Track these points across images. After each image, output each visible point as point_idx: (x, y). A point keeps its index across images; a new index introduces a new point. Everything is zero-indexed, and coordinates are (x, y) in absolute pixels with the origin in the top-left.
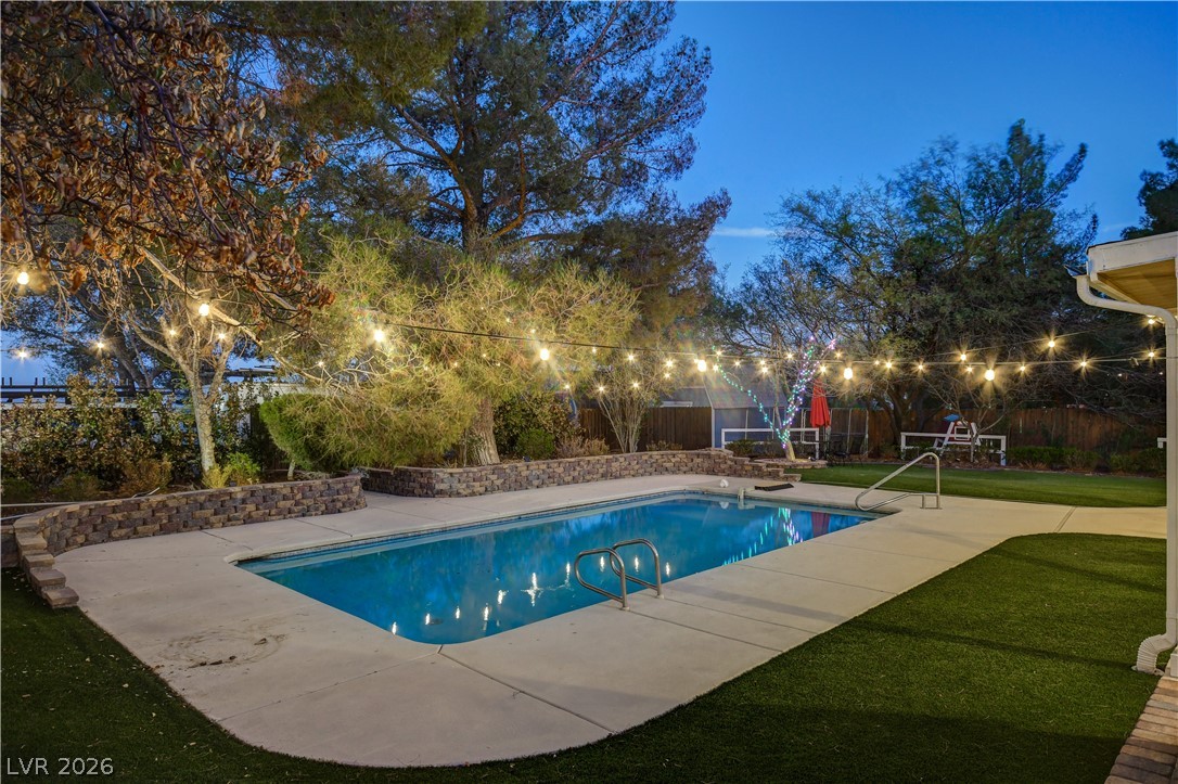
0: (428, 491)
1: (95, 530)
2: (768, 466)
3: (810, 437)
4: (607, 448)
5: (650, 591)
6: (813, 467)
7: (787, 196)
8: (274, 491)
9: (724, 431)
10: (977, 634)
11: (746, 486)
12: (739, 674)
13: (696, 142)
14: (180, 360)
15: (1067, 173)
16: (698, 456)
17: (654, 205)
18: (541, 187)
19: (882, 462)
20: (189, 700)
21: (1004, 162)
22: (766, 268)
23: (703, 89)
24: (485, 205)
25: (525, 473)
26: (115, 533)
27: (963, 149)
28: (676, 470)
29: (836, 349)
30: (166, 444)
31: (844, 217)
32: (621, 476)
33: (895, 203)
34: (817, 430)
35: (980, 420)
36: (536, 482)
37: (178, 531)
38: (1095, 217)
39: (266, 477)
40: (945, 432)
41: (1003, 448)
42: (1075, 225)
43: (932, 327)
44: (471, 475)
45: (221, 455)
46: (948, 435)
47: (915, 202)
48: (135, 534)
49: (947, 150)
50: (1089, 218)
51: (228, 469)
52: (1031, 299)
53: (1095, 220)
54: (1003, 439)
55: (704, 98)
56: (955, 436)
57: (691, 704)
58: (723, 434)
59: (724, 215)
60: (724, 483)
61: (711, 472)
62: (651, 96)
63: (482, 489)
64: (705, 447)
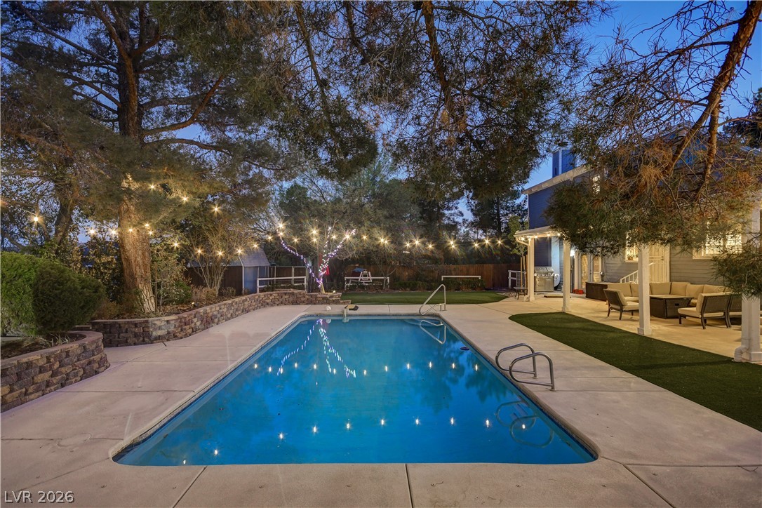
0: (145, 339)
9: (258, 279)
16: (285, 294)
28: (273, 304)
44: (183, 320)
54: (388, 279)
56: (362, 278)
58: (258, 282)
60: (329, 308)
63: (190, 331)
64: (256, 293)
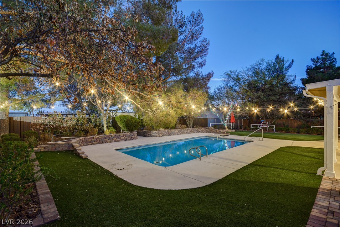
0: (150, 136)
1: (85, 143)
2: (222, 131)
3: (230, 125)
4: (186, 127)
5: (205, 157)
6: (232, 131)
7: (225, 72)
8: (120, 135)
9: (211, 123)
10: (279, 167)
11: (218, 135)
12: (230, 174)
13: (206, 61)
14: (100, 107)
15: (289, 66)
16: (207, 129)
17: (197, 74)
18: (174, 70)
19: (247, 130)
20: (119, 176)
21: (274, 64)
22: (219, 88)
23: (208, 49)
24: (161, 74)
25: (170, 132)
26: (89, 144)
27: (266, 61)
28: (202, 132)
29: (238, 105)
30: (96, 125)
31: (238, 76)
32: (190, 133)
33: (250, 73)
34: (231, 123)
35: (269, 121)
36: (172, 134)
37: (101, 143)
38: (295, 76)
39: (117, 132)
40: (261, 124)
41: (275, 128)
42: (291, 78)
43: (258, 101)
44: (159, 132)
45: (108, 127)
46: (261, 125)
47: (254, 73)
48: (93, 144)
49: (262, 61)
50: (294, 76)
51: (109, 130)
52: (281, 94)
53: (295, 77)
54: (275, 126)
55: (208, 51)
56: (263, 125)
57: (222, 179)
59: (213, 76)
60: (213, 135)
61: (209, 132)
62: (196, 50)
63: (162, 135)
64: (207, 127)
